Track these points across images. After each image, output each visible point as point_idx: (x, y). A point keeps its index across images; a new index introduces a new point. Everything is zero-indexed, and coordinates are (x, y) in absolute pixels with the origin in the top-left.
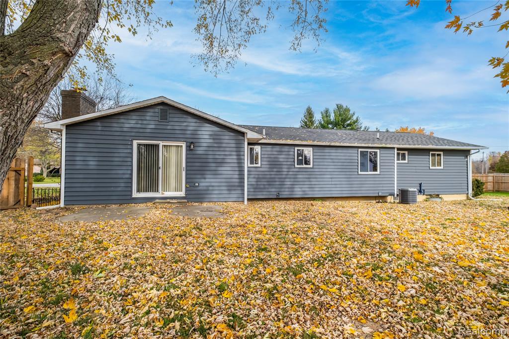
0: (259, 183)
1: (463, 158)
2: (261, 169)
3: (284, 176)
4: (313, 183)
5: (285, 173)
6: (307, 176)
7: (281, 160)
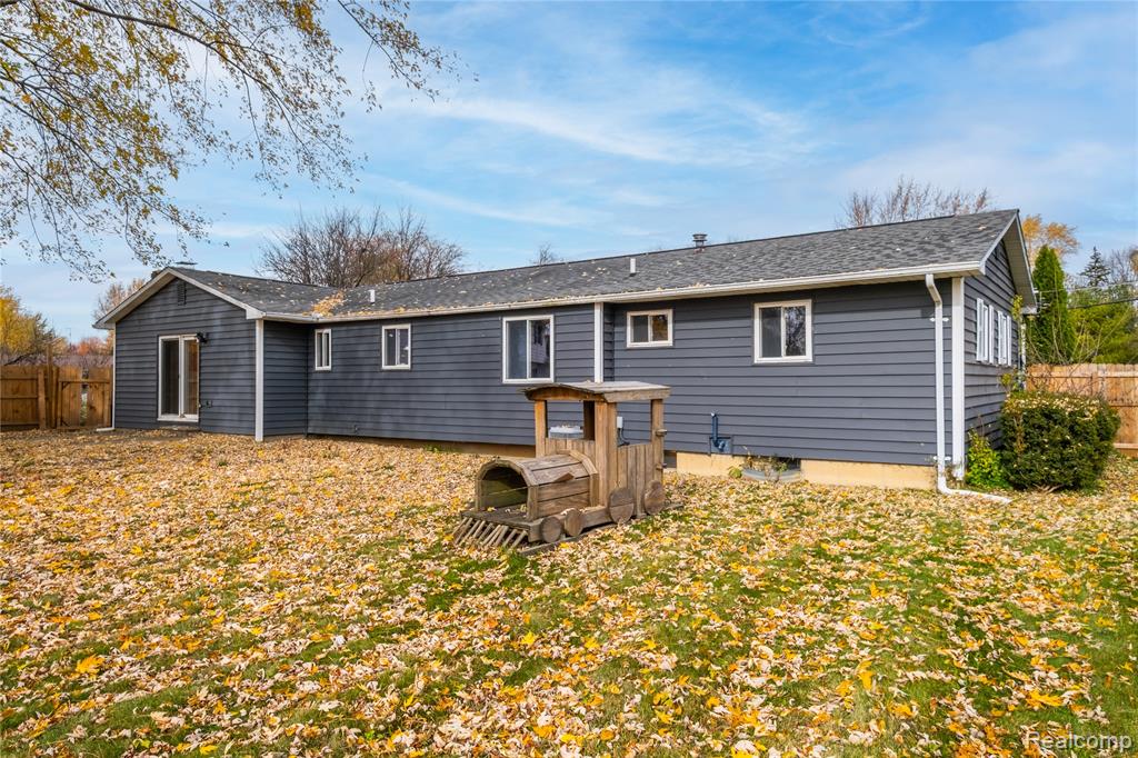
0: (331, 404)
1: (917, 313)
2: (332, 376)
3: (364, 390)
4: (413, 405)
5: (366, 383)
6: (400, 390)
7: (361, 354)
